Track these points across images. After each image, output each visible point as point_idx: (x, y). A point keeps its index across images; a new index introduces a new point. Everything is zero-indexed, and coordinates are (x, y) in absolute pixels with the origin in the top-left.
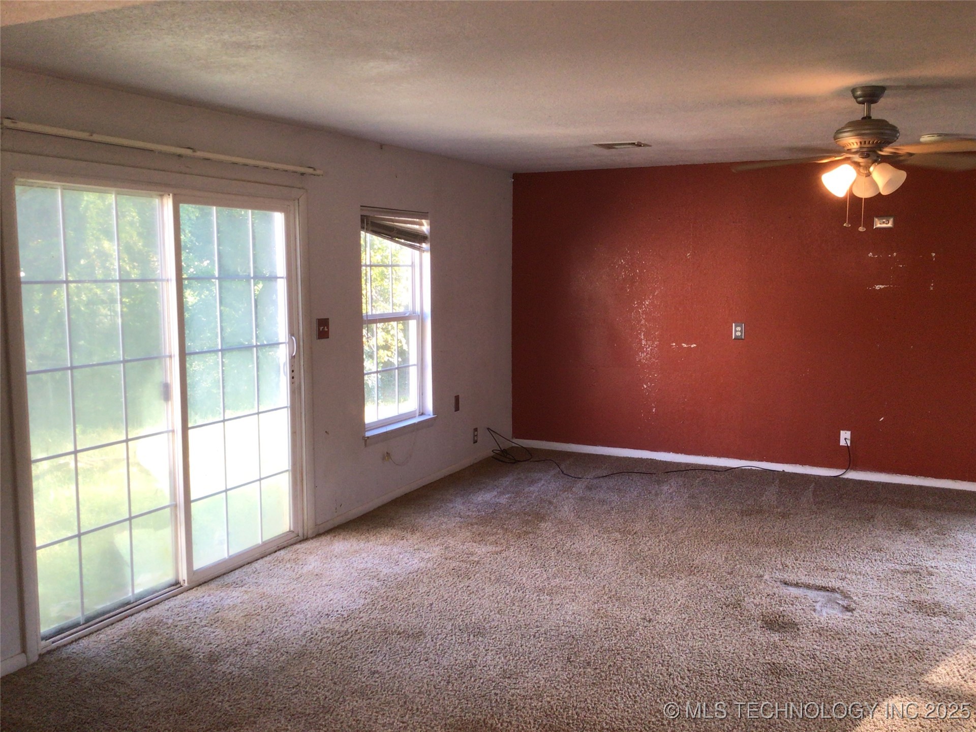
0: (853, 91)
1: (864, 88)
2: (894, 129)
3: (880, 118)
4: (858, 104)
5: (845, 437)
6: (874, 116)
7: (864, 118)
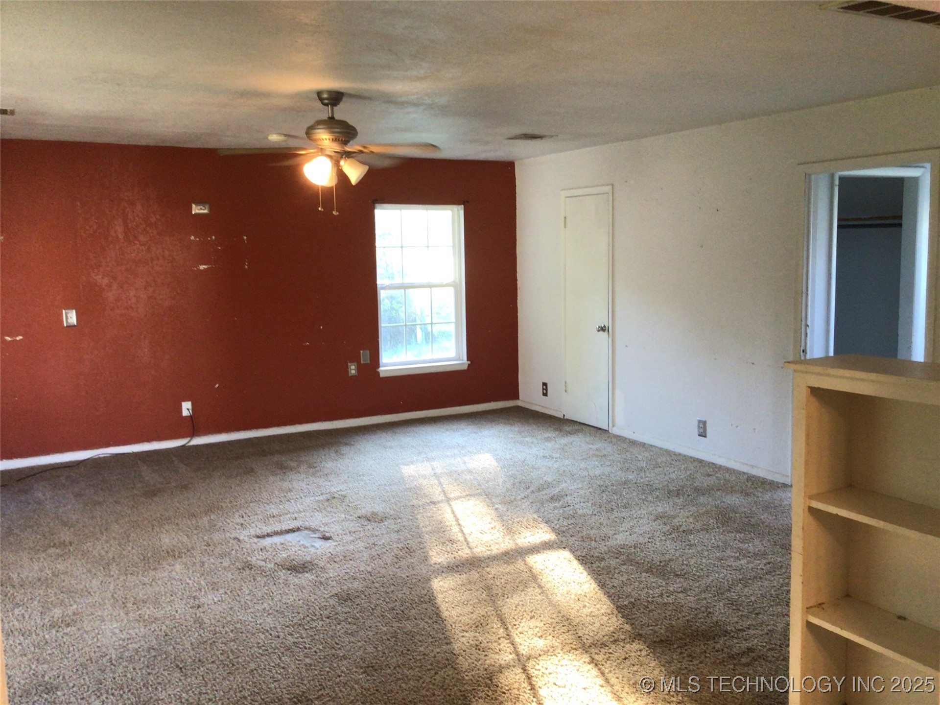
0: (319, 94)
1: (330, 92)
2: (354, 129)
3: (342, 119)
4: (322, 105)
5: (186, 408)
6: (337, 117)
7: (329, 118)
